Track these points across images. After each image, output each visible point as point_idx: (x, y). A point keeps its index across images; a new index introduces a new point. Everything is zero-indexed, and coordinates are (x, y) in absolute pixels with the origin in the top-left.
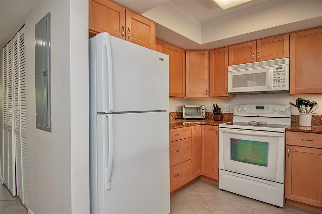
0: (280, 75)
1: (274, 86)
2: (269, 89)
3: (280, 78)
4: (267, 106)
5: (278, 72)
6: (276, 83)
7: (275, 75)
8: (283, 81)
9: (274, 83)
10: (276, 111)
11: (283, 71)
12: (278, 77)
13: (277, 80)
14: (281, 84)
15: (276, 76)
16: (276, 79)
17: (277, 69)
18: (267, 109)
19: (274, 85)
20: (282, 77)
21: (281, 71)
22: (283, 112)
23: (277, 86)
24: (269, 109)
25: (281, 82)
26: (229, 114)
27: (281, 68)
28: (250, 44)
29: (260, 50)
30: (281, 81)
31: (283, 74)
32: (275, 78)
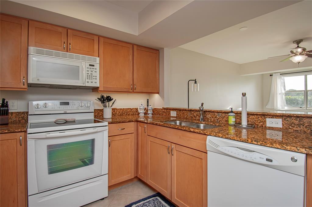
0: (92, 71)
1: (88, 82)
2: (83, 84)
3: (93, 75)
4: (73, 101)
5: (90, 68)
6: (90, 79)
7: (88, 71)
8: (95, 78)
9: (88, 79)
10: (82, 107)
11: (96, 69)
12: (91, 74)
13: (90, 77)
14: (94, 81)
15: (90, 72)
16: (90, 75)
17: (90, 65)
18: (73, 105)
19: (88, 80)
20: (94, 74)
21: (93, 69)
22: (88, 107)
23: (90, 82)
24: (75, 105)
25: (94, 79)
26: (18, 114)
27: (93, 66)
28: (60, 29)
29: (70, 41)
30: (93, 77)
31: (95, 72)
32: (88, 74)
